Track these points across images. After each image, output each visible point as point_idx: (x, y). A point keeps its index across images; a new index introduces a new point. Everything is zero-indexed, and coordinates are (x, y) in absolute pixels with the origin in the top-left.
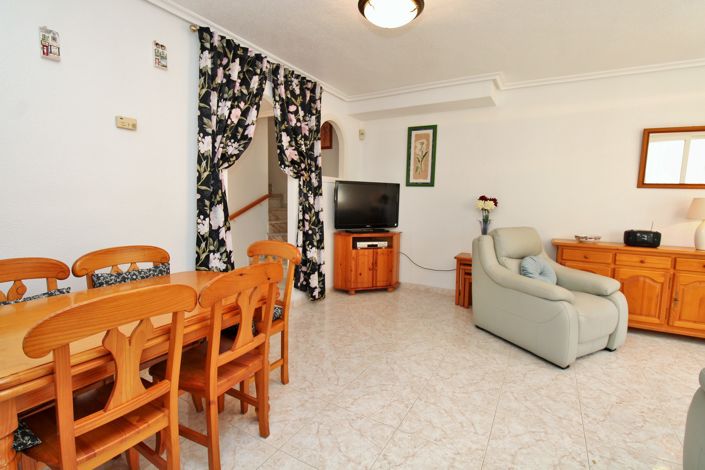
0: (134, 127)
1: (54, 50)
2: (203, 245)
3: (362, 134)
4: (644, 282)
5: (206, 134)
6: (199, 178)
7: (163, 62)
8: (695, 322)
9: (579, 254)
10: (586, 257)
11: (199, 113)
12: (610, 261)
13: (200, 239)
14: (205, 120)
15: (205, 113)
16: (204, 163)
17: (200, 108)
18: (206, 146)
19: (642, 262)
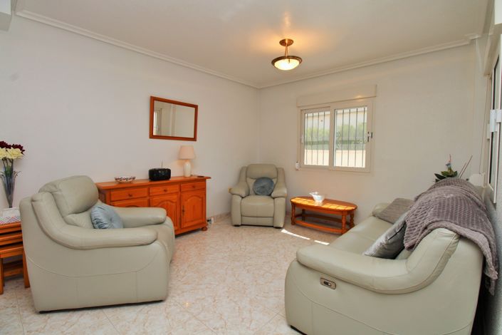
4: (167, 204)
8: (192, 221)
9: (124, 193)
10: (130, 196)
12: (146, 195)
19: (165, 191)
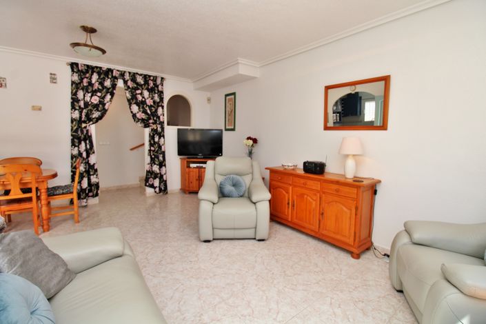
0: (40, 109)
1: (3, 85)
2: (74, 159)
3: (209, 100)
5: (76, 109)
6: (72, 130)
7: (55, 81)
11: (71, 101)
13: (73, 157)
14: (75, 103)
15: (75, 100)
16: (74, 123)
17: (72, 98)
18: (76, 115)
